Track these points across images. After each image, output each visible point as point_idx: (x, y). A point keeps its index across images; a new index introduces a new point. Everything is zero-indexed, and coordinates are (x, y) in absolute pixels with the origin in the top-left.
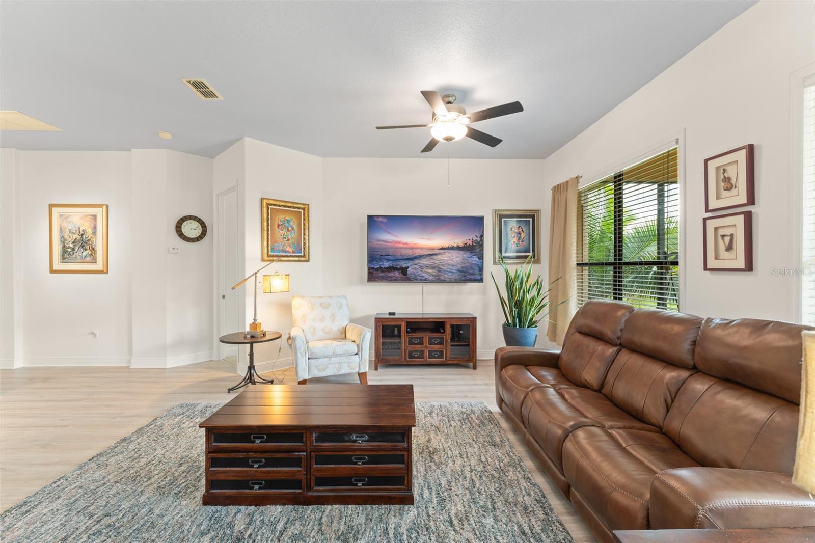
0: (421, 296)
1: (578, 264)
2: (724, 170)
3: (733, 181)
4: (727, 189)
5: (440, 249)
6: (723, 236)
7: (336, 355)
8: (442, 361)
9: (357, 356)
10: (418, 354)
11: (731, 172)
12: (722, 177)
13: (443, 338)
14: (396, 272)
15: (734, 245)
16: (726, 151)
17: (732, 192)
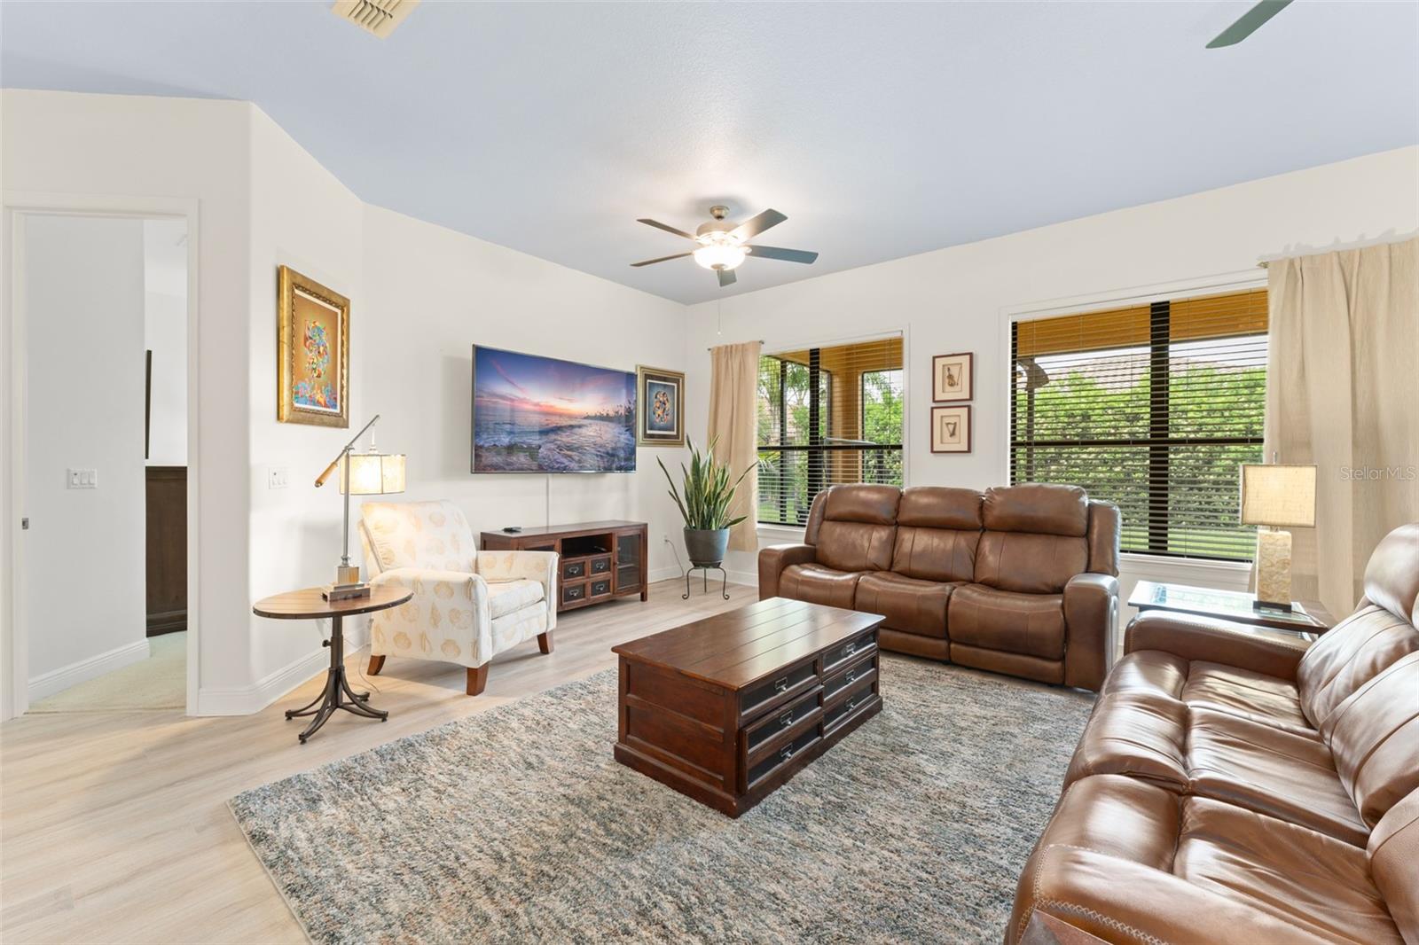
0: (545, 497)
1: (759, 448)
2: (949, 369)
3: (956, 379)
4: (951, 385)
5: (585, 418)
6: (948, 424)
7: (522, 607)
8: (609, 597)
9: (543, 603)
10: (578, 591)
11: (955, 371)
12: (947, 374)
13: (609, 559)
14: (522, 454)
15: (957, 432)
16: (950, 353)
17: (956, 388)
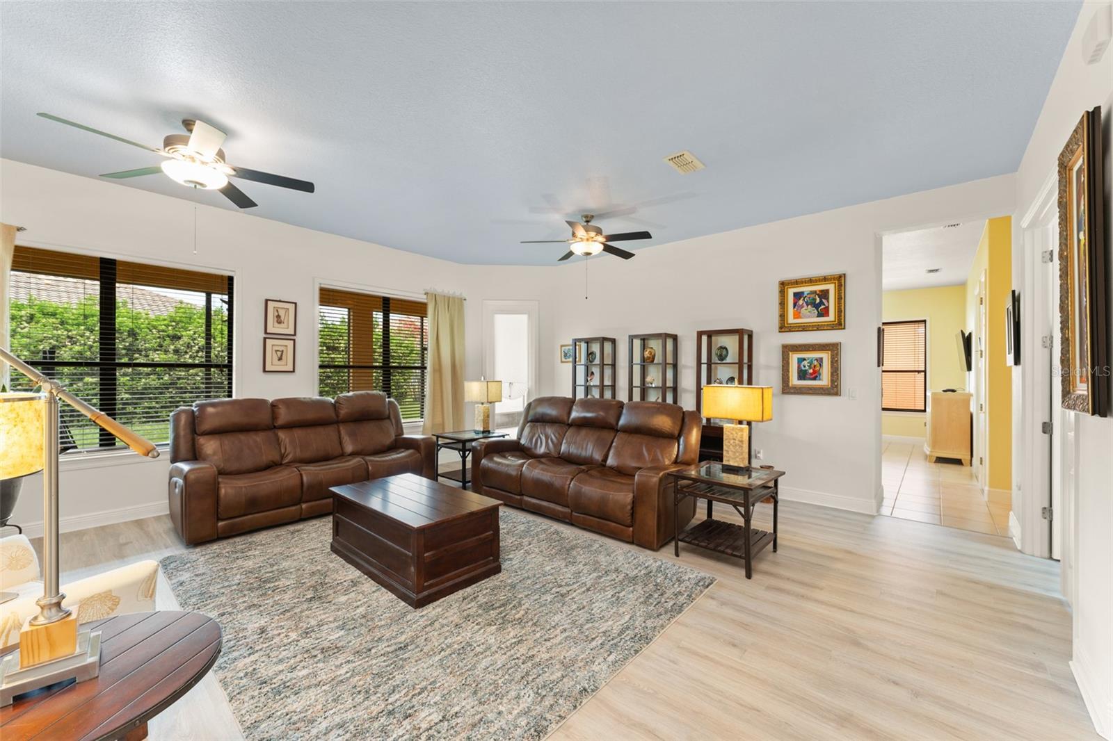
2: (277, 311)
3: (282, 318)
4: (279, 322)
6: (276, 351)
11: (282, 313)
12: (276, 314)
15: (284, 357)
16: (278, 299)
17: (282, 325)
